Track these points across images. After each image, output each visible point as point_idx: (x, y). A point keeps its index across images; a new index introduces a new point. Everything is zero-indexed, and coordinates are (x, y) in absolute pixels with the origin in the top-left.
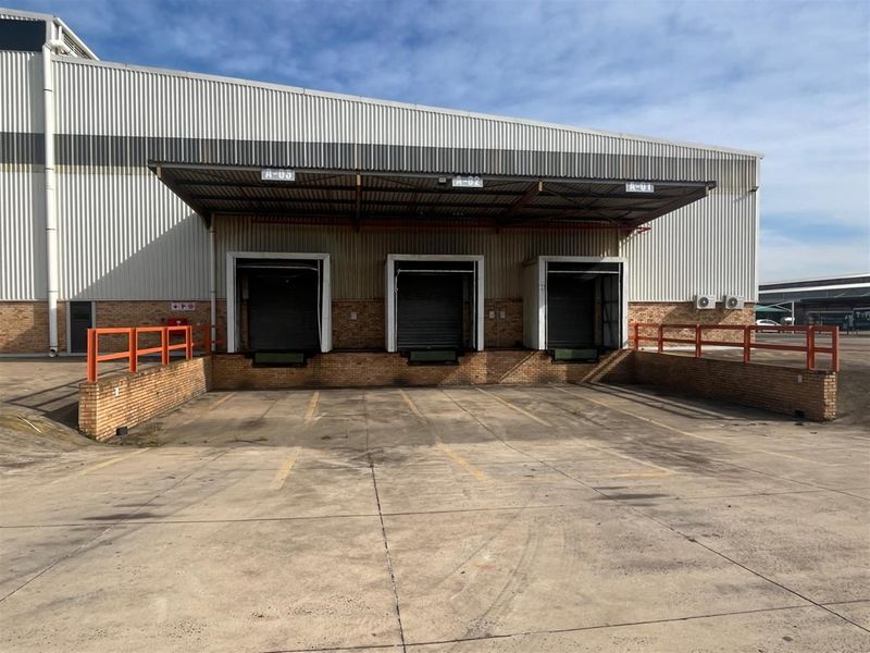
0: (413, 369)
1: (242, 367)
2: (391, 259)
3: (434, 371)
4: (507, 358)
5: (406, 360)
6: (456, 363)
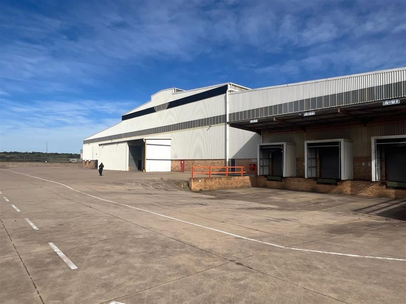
0: (318, 185)
1: (263, 180)
2: (306, 143)
3: (328, 187)
4: (361, 184)
5: (316, 182)
6: (336, 184)
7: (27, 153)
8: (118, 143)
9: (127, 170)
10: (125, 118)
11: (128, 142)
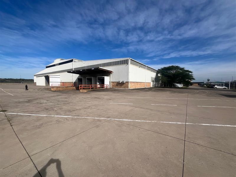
7: (17, 79)
8: (42, 76)
9: (45, 85)
10: (47, 67)
11: (45, 76)
